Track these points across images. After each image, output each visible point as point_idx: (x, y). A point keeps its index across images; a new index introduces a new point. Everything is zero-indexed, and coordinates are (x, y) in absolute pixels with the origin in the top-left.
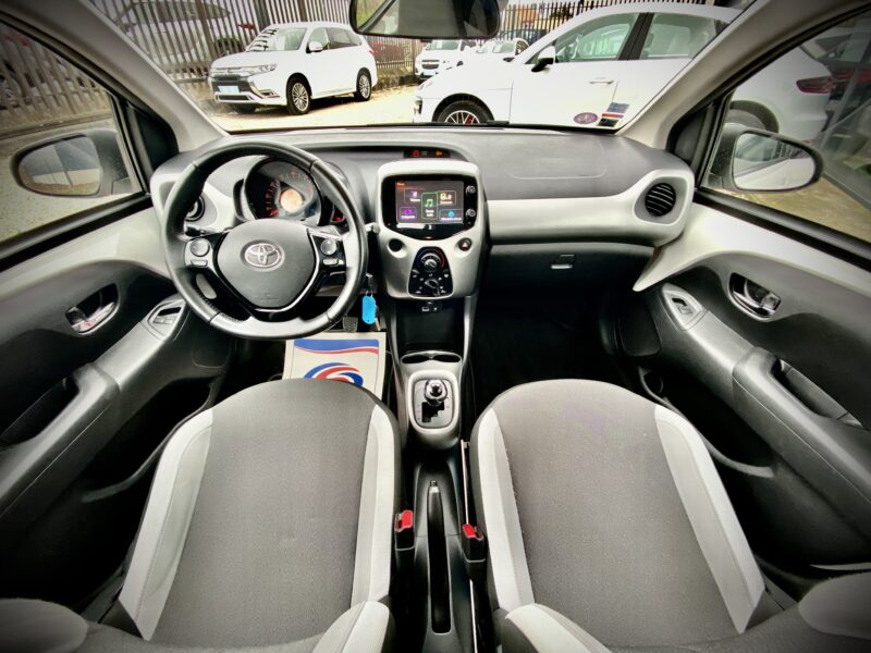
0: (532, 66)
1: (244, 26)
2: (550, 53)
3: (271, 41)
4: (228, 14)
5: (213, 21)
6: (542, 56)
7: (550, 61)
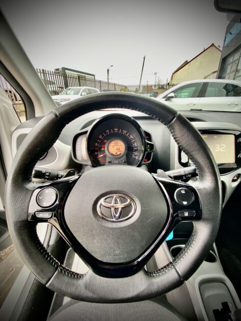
0: (165, 99)
1: (60, 88)
2: (172, 95)
3: (69, 92)
4: (55, 84)
5: (50, 86)
6: (169, 95)
7: (172, 97)
